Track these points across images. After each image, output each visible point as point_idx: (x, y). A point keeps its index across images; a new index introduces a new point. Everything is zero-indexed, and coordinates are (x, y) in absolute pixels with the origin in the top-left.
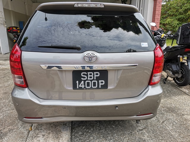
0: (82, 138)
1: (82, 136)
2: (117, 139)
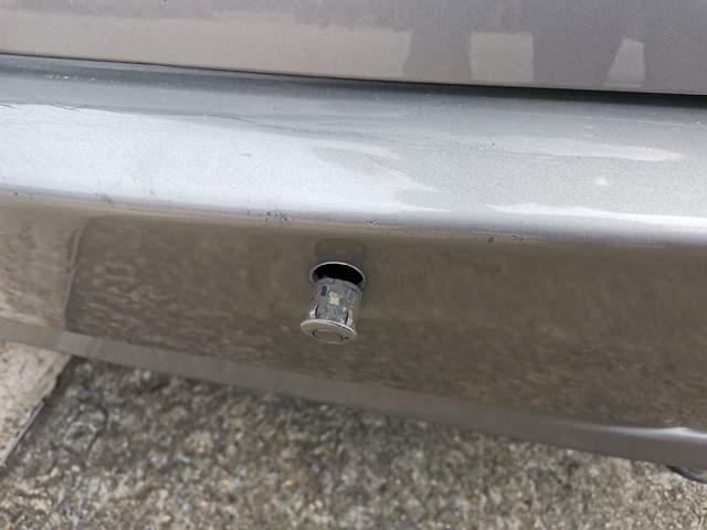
0: (128, 421)
1: (141, 401)
2: (412, 503)
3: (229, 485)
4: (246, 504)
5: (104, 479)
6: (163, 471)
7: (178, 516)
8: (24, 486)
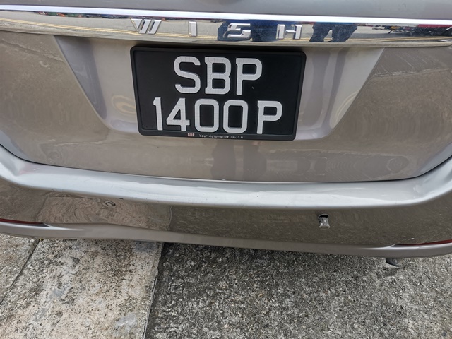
0: (193, 281)
1: (194, 273)
3: (239, 298)
4: (248, 304)
5: (193, 302)
6: (213, 296)
7: (225, 310)
8: (164, 308)
